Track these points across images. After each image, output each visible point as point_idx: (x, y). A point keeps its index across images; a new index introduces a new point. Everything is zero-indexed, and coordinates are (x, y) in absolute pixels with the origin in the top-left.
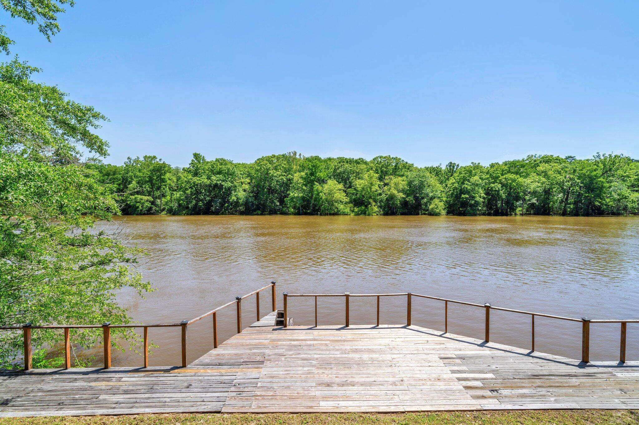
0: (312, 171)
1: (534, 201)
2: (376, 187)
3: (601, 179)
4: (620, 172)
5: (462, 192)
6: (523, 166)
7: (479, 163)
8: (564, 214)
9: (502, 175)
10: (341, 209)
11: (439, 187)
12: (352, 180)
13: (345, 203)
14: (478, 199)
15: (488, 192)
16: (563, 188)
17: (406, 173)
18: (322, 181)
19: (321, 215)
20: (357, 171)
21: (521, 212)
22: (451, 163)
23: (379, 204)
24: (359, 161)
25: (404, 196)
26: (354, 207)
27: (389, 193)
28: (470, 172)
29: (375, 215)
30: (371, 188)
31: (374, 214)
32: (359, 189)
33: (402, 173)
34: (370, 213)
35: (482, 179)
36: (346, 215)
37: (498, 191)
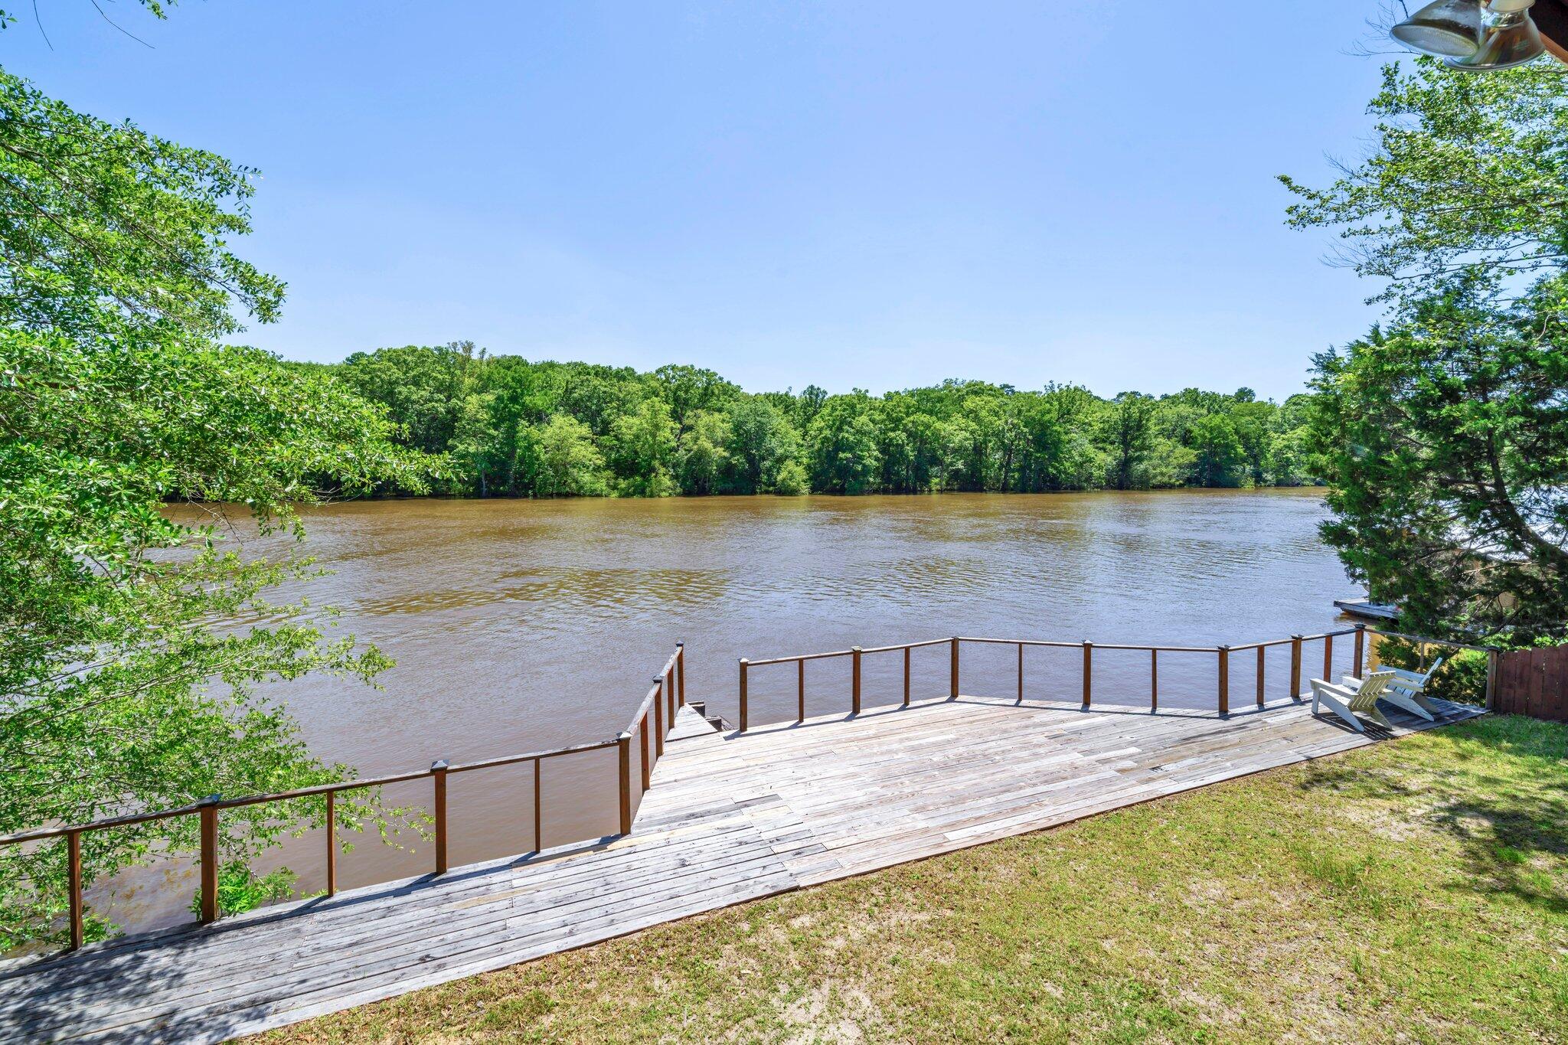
0: (515, 391)
1: (960, 465)
2: (667, 433)
3: (1057, 428)
4: (1081, 416)
5: (840, 446)
6: (940, 400)
7: (867, 391)
8: (1005, 489)
9: (908, 414)
10: (586, 483)
11: (795, 435)
12: (609, 415)
13: (594, 469)
14: (868, 462)
15: (885, 447)
16: (1003, 443)
17: (727, 405)
18: (538, 417)
19: (535, 496)
20: (621, 396)
21: (938, 487)
22: (812, 387)
23: (672, 472)
24: (625, 373)
25: (726, 454)
26: (616, 478)
27: (696, 447)
28: (853, 407)
29: (665, 496)
30: (654, 436)
31: (663, 494)
32: (627, 438)
33: (720, 405)
34: (655, 491)
35: (873, 421)
36: (599, 496)
37: (902, 446)
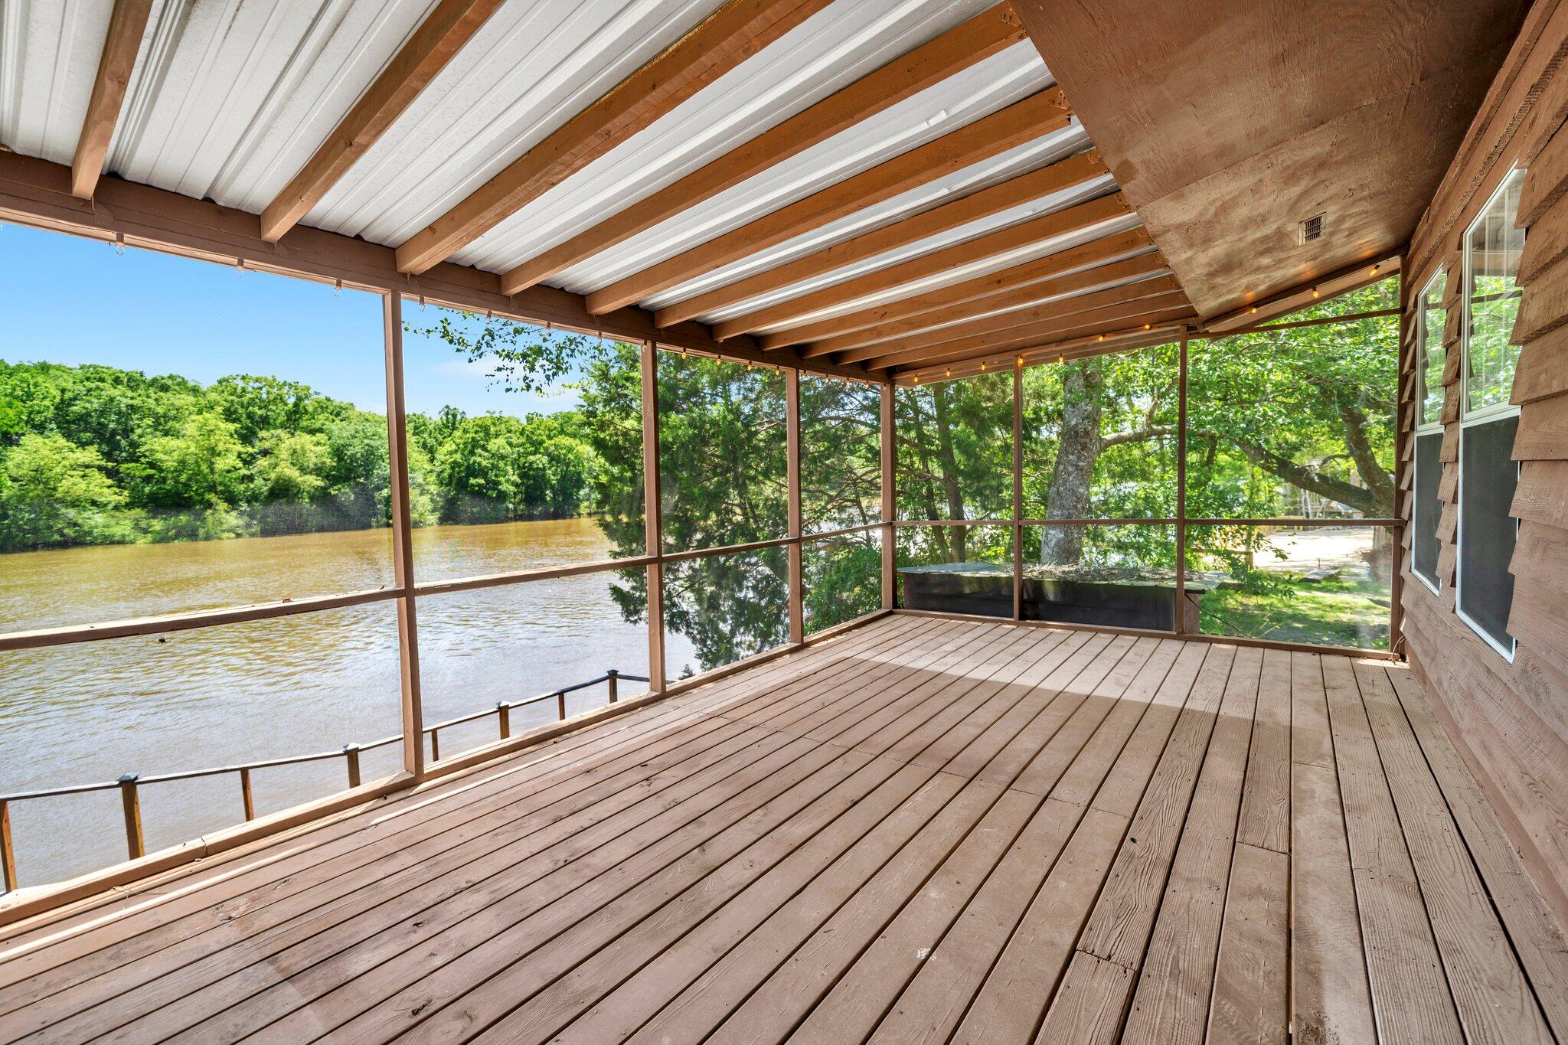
2: (232, 460)
5: (473, 471)
7: (505, 413)
9: (550, 438)
10: (96, 527)
12: (140, 436)
13: (113, 508)
14: (504, 487)
15: (524, 472)
17: (327, 425)
20: (160, 410)
21: (588, 511)
22: (447, 407)
23: (242, 506)
24: (170, 383)
25: (319, 483)
26: (149, 519)
27: (273, 476)
28: (486, 430)
29: (228, 538)
30: (211, 465)
31: (226, 535)
32: (169, 464)
33: (318, 425)
34: (212, 532)
35: (510, 444)
36: (121, 542)
37: (544, 469)
